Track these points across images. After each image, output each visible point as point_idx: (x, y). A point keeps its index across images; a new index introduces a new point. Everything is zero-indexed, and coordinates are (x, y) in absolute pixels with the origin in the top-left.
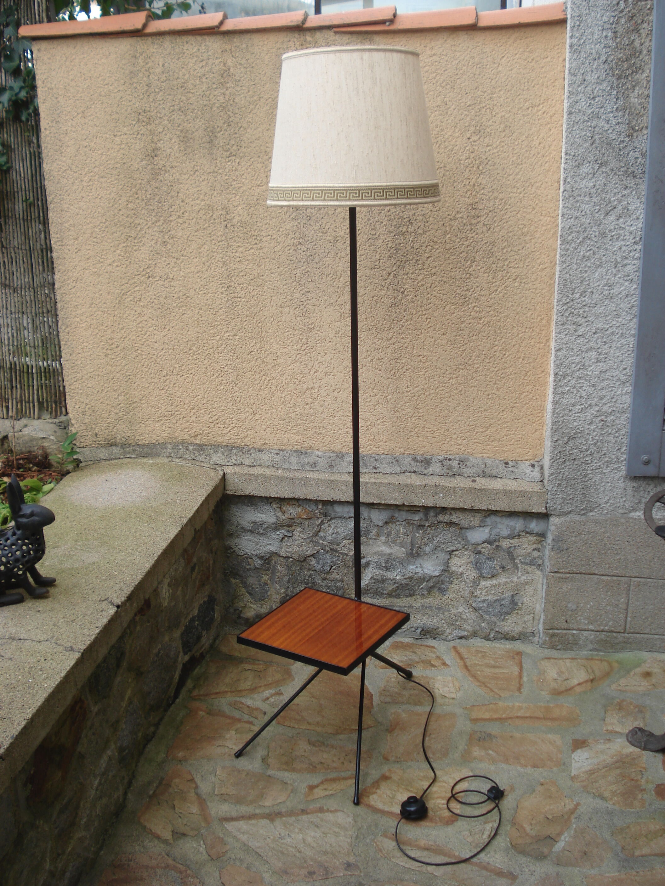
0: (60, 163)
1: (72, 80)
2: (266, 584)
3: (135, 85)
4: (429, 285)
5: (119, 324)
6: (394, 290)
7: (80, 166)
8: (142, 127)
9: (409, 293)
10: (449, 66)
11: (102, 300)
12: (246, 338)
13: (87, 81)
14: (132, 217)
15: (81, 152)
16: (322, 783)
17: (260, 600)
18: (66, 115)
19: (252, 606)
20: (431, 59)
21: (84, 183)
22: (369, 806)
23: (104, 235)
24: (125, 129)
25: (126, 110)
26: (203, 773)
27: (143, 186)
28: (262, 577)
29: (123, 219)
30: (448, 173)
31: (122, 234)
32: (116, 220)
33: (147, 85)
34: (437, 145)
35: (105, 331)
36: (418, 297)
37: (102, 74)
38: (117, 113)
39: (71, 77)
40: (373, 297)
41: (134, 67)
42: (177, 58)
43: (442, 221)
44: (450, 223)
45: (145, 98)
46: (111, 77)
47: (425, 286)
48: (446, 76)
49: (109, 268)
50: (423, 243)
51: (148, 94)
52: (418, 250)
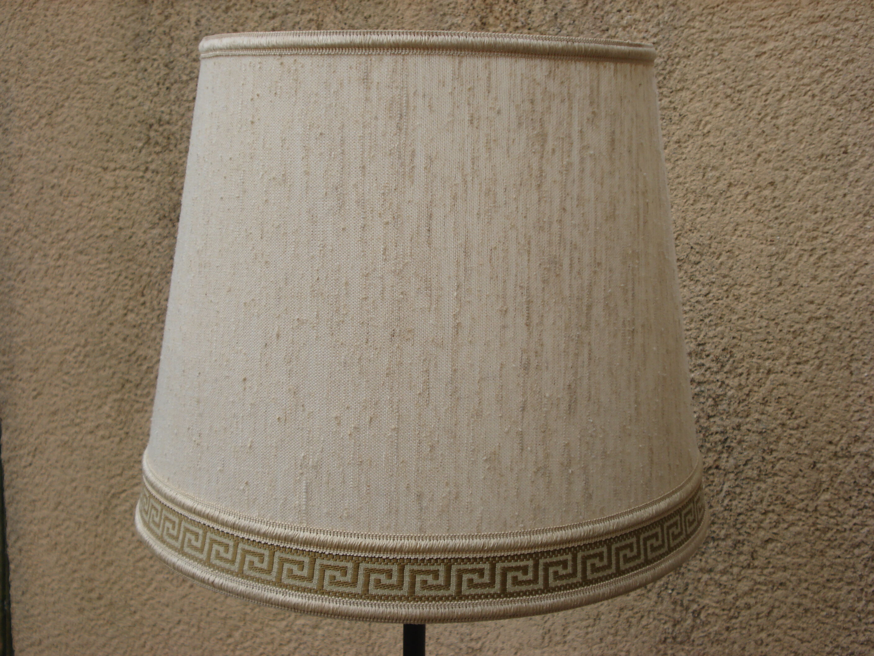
0: (9, 214)
1: (32, 45)
3: (143, 63)
4: (765, 609)
5: (104, 553)
6: (675, 603)
7: (43, 225)
8: (154, 156)
9: (713, 619)
10: (860, 50)
11: (75, 501)
12: (338, 639)
13: (57, 50)
14: (132, 342)
15: (45, 196)
18: (21, 119)
20: (813, 28)
21: (49, 260)
23: (81, 370)
24: (124, 156)
25: (126, 117)
27: (154, 280)
29: (116, 344)
30: (836, 334)
31: (114, 373)
32: (105, 345)
33: (166, 66)
34: (812, 259)
35: (80, 562)
36: (734, 634)
37: (85, 36)
38: (108, 121)
39: (30, 40)
40: (622, 609)
41: (143, 24)
42: (223, 7)
43: (811, 456)
44: (833, 463)
45: (162, 94)
46: (100, 43)
47: (753, 611)
48: (849, 77)
49: (90, 439)
50: (756, 503)
51: (167, 84)
52: (741, 518)
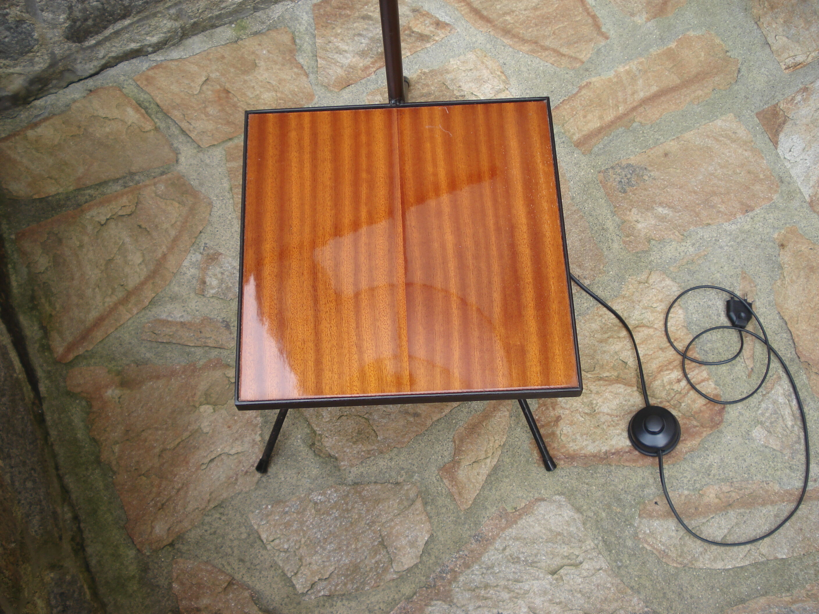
2: (20, 22)
16: (458, 451)
17: (22, 54)
19: (11, 70)
22: (572, 458)
26: (236, 552)
28: (7, 14)
